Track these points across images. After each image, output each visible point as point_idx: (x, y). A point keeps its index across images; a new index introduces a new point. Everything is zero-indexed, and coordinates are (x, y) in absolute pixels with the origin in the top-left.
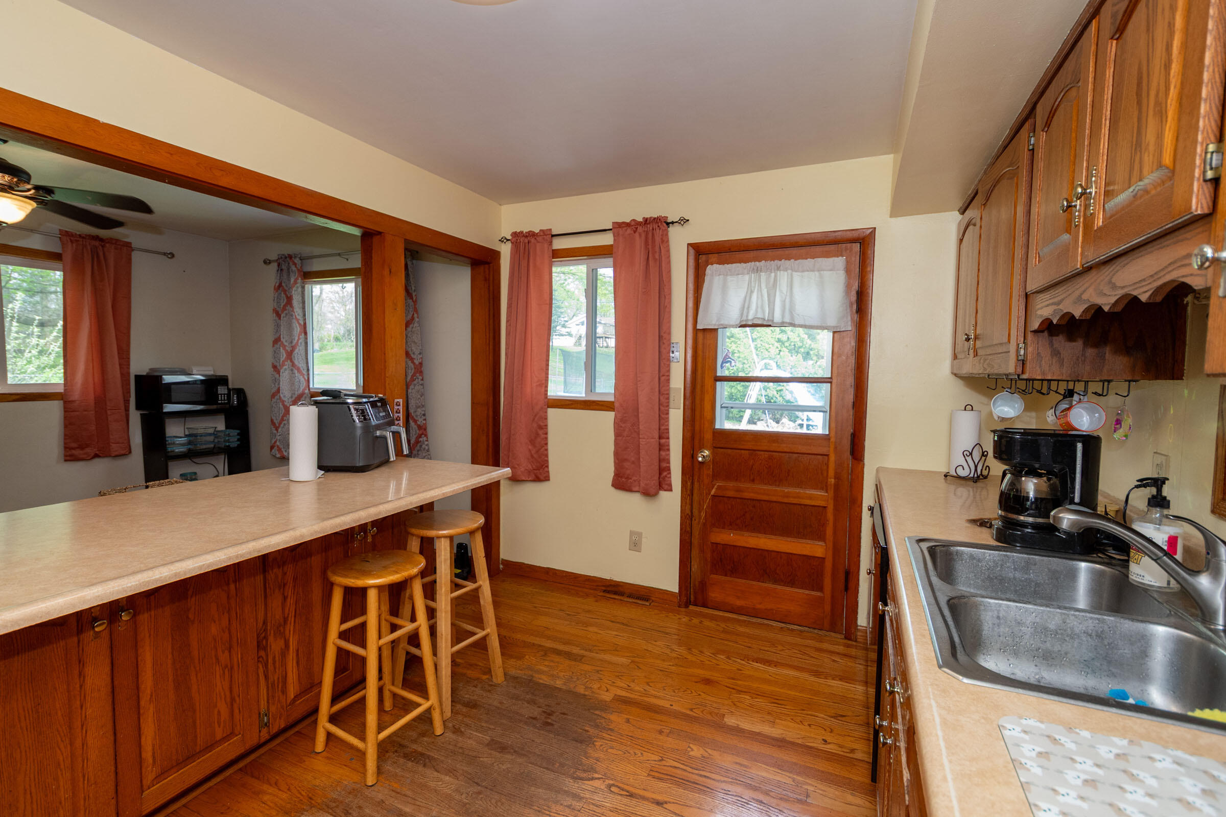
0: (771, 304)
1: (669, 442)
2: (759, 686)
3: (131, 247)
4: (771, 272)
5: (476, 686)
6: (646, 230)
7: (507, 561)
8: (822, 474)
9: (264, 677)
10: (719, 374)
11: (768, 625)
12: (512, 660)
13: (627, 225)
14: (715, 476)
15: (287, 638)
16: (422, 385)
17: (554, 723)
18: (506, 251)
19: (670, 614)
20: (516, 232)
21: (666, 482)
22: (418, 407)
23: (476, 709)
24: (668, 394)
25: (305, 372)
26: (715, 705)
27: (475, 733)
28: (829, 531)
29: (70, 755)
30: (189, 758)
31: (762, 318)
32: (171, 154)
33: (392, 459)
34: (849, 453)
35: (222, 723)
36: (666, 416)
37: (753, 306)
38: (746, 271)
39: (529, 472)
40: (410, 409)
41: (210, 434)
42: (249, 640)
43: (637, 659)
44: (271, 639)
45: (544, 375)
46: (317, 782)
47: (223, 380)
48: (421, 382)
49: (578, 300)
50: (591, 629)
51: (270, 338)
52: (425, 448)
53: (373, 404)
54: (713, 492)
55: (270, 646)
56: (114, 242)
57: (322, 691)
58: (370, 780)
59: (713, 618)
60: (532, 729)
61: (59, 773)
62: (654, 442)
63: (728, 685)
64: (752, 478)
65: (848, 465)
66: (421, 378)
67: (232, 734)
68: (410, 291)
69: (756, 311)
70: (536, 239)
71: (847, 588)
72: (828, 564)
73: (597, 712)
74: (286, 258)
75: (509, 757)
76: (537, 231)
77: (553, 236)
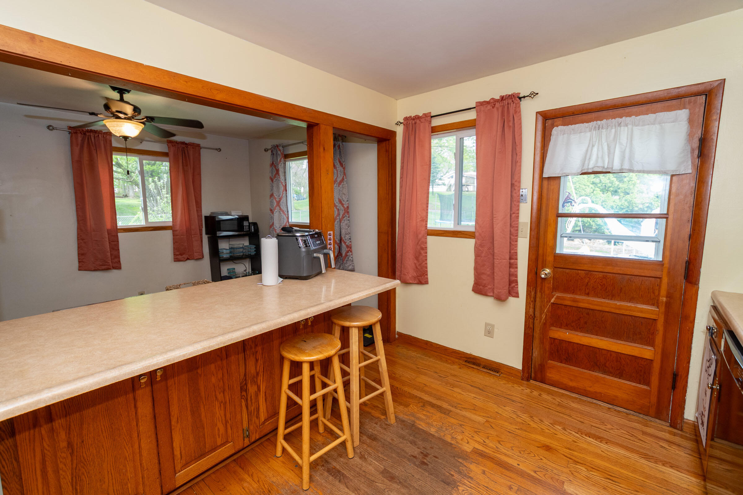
0: (611, 154)
1: (517, 262)
2: (593, 459)
3: (200, 147)
4: (612, 129)
5: (376, 423)
6: (502, 105)
7: (400, 333)
8: (654, 293)
9: (245, 408)
10: (560, 212)
11: (597, 404)
12: (401, 406)
13: (488, 103)
14: (555, 288)
15: (259, 385)
16: (348, 220)
17: (429, 463)
18: (400, 131)
19: (515, 385)
20: (407, 117)
21: (514, 291)
22: (346, 234)
23: (376, 442)
24: (517, 227)
25: (286, 213)
26: (555, 471)
27: (374, 461)
28: (659, 339)
29: (132, 453)
30: (202, 455)
31: (602, 167)
32: (187, 82)
33: (323, 272)
34: (683, 278)
35: (221, 435)
36: (516, 243)
37: (594, 158)
38: (588, 129)
39: (415, 278)
40: (342, 235)
41: (241, 248)
42: (235, 386)
43: (490, 420)
44: (249, 385)
45: (425, 214)
46: (274, 479)
47: (246, 218)
48: (348, 219)
49: (450, 163)
50: (455, 389)
51: (269, 194)
52: (351, 260)
53: (312, 236)
54: (552, 301)
55: (249, 390)
56: (192, 145)
57: (280, 418)
58: (305, 487)
59: (549, 393)
60: (412, 465)
61: (127, 463)
62: (506, 262)
63: (565, 454)
64: (587, 291)
65: (682, 287)
66: (348, 216)
67: (227, 442)
68: (342, 162)
69: (597, 161)
70: (420, 120)
71: (674, 387)
72: (656, 367)
73: (460, 460)
74: (275, 147)
75: (395, 485)
76: (421, 115)
77: (432, 117)
